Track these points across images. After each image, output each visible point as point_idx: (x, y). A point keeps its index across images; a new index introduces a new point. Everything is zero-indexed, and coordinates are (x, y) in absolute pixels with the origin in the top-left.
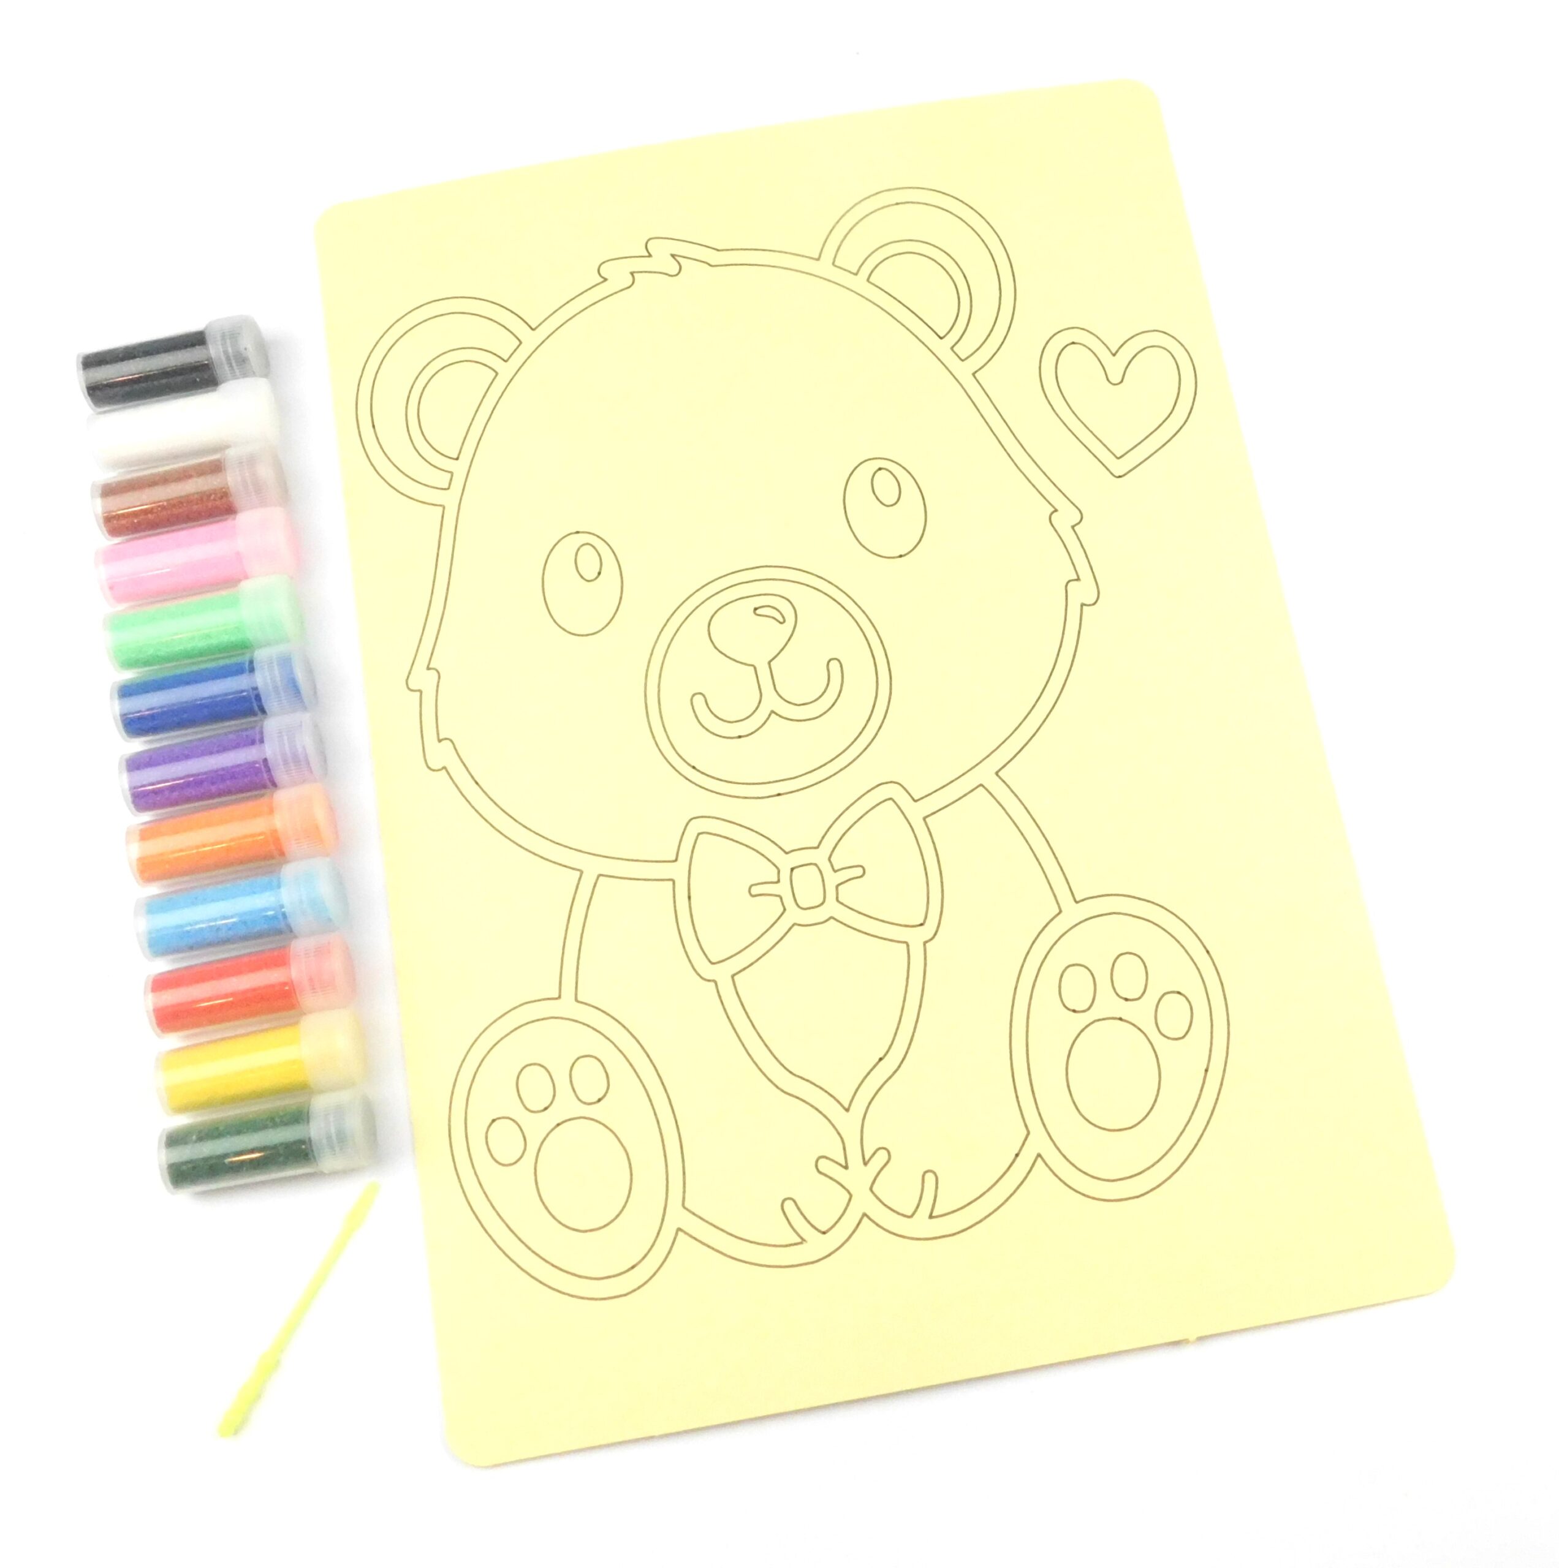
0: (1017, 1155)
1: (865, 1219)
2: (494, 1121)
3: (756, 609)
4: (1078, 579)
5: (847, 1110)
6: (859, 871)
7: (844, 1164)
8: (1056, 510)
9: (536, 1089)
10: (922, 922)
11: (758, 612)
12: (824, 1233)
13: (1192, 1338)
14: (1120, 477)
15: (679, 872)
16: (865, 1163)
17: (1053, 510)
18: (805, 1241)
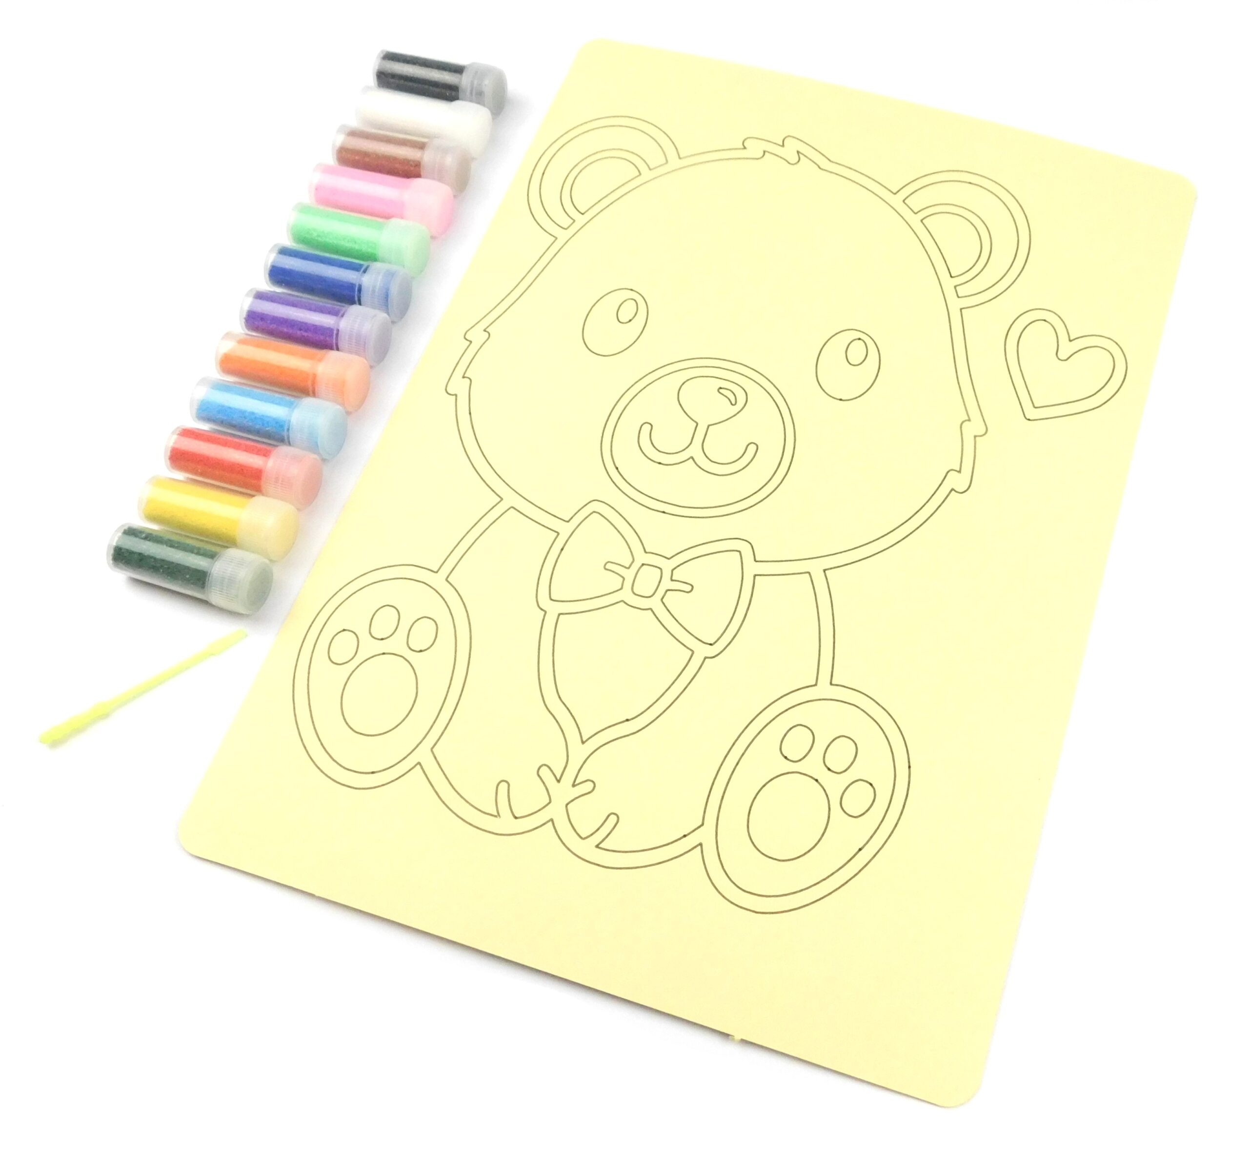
0: (685, 836)
1: (550, 823)
2: (344, 630)
3: (721, 388)
4: (959, 472)
5: (583, 742)
6: (689, 588)
7: (558, 778)
8: (969, 420)
9: (385, 623)
10: (712, 643)
11: (721, 391)
12: (516, 818)
13: (738, 1037)
14: (1029, 420)
15: (565, 530)
16: (574, 785)
17: (967, 418)
18: (499, 816)
